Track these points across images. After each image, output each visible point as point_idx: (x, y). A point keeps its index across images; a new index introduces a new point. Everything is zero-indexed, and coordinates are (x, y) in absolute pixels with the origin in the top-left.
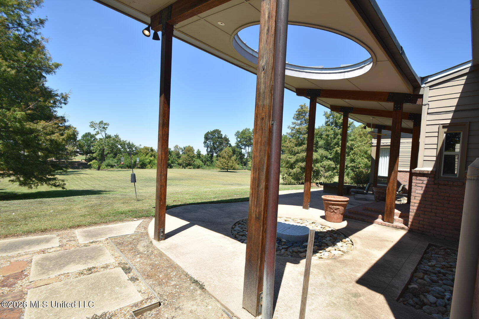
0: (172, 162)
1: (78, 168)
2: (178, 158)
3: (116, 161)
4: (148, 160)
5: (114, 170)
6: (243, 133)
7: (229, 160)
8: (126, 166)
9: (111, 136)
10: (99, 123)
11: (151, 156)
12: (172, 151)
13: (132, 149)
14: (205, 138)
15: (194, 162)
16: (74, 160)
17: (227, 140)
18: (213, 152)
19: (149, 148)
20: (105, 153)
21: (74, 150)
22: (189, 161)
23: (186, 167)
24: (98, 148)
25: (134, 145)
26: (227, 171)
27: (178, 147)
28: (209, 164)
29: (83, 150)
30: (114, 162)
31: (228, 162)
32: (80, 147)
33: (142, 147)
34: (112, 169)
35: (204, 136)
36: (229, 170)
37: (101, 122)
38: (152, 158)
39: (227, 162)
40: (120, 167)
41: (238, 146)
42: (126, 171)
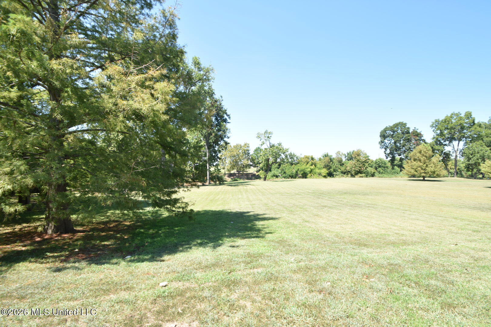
0: (335, 171)
1: (251, 179)
2: (341, 165)
3: (280, 171)
4: (309, 170)
5: (279, 180)
6: (446, 121)
7: (428, 163)
8: (289, 176)
9: (275, 145)
10: (265, 133)
11: (312, 165)
12: (333, 158)
13: (293, 159)
14: (380, 136)
15: (366, 169)
16: (249, 172)
17: (418, 135)
18: (395, 154)
19: (309, 156)
20: (270, 162)
21: (248, 164)
22: (360, 167)
23: (355, 175)
24: (264, 158)
25: (295, 155)
26: (424, 180)
27: (341, 154)
28: (382, 171)
29: (254, 163)
30: (279, 172)
31: (427, 166)
32: (253, 160)
33: (302, 156)
34: (277, 179)
35: (379, 134)
36: (426, 179)
37: (266, 132)
38: (313, 167)
39: (425, 165)
40: (283, 177)
41: (438, 142)
42: (289, 181)
